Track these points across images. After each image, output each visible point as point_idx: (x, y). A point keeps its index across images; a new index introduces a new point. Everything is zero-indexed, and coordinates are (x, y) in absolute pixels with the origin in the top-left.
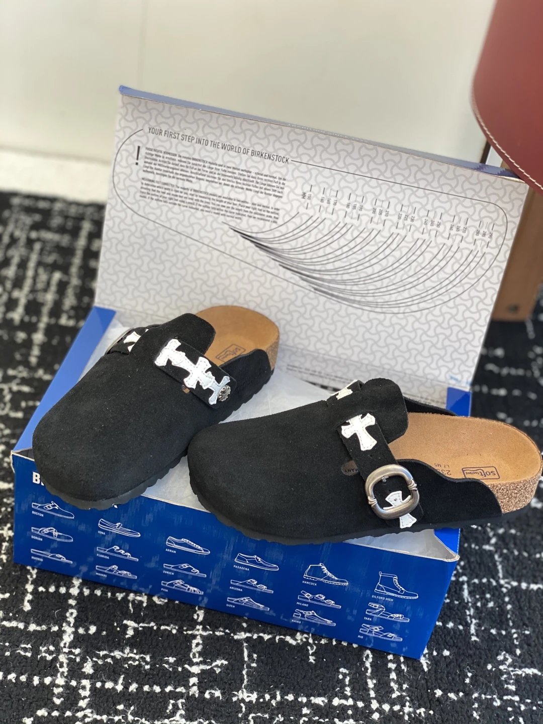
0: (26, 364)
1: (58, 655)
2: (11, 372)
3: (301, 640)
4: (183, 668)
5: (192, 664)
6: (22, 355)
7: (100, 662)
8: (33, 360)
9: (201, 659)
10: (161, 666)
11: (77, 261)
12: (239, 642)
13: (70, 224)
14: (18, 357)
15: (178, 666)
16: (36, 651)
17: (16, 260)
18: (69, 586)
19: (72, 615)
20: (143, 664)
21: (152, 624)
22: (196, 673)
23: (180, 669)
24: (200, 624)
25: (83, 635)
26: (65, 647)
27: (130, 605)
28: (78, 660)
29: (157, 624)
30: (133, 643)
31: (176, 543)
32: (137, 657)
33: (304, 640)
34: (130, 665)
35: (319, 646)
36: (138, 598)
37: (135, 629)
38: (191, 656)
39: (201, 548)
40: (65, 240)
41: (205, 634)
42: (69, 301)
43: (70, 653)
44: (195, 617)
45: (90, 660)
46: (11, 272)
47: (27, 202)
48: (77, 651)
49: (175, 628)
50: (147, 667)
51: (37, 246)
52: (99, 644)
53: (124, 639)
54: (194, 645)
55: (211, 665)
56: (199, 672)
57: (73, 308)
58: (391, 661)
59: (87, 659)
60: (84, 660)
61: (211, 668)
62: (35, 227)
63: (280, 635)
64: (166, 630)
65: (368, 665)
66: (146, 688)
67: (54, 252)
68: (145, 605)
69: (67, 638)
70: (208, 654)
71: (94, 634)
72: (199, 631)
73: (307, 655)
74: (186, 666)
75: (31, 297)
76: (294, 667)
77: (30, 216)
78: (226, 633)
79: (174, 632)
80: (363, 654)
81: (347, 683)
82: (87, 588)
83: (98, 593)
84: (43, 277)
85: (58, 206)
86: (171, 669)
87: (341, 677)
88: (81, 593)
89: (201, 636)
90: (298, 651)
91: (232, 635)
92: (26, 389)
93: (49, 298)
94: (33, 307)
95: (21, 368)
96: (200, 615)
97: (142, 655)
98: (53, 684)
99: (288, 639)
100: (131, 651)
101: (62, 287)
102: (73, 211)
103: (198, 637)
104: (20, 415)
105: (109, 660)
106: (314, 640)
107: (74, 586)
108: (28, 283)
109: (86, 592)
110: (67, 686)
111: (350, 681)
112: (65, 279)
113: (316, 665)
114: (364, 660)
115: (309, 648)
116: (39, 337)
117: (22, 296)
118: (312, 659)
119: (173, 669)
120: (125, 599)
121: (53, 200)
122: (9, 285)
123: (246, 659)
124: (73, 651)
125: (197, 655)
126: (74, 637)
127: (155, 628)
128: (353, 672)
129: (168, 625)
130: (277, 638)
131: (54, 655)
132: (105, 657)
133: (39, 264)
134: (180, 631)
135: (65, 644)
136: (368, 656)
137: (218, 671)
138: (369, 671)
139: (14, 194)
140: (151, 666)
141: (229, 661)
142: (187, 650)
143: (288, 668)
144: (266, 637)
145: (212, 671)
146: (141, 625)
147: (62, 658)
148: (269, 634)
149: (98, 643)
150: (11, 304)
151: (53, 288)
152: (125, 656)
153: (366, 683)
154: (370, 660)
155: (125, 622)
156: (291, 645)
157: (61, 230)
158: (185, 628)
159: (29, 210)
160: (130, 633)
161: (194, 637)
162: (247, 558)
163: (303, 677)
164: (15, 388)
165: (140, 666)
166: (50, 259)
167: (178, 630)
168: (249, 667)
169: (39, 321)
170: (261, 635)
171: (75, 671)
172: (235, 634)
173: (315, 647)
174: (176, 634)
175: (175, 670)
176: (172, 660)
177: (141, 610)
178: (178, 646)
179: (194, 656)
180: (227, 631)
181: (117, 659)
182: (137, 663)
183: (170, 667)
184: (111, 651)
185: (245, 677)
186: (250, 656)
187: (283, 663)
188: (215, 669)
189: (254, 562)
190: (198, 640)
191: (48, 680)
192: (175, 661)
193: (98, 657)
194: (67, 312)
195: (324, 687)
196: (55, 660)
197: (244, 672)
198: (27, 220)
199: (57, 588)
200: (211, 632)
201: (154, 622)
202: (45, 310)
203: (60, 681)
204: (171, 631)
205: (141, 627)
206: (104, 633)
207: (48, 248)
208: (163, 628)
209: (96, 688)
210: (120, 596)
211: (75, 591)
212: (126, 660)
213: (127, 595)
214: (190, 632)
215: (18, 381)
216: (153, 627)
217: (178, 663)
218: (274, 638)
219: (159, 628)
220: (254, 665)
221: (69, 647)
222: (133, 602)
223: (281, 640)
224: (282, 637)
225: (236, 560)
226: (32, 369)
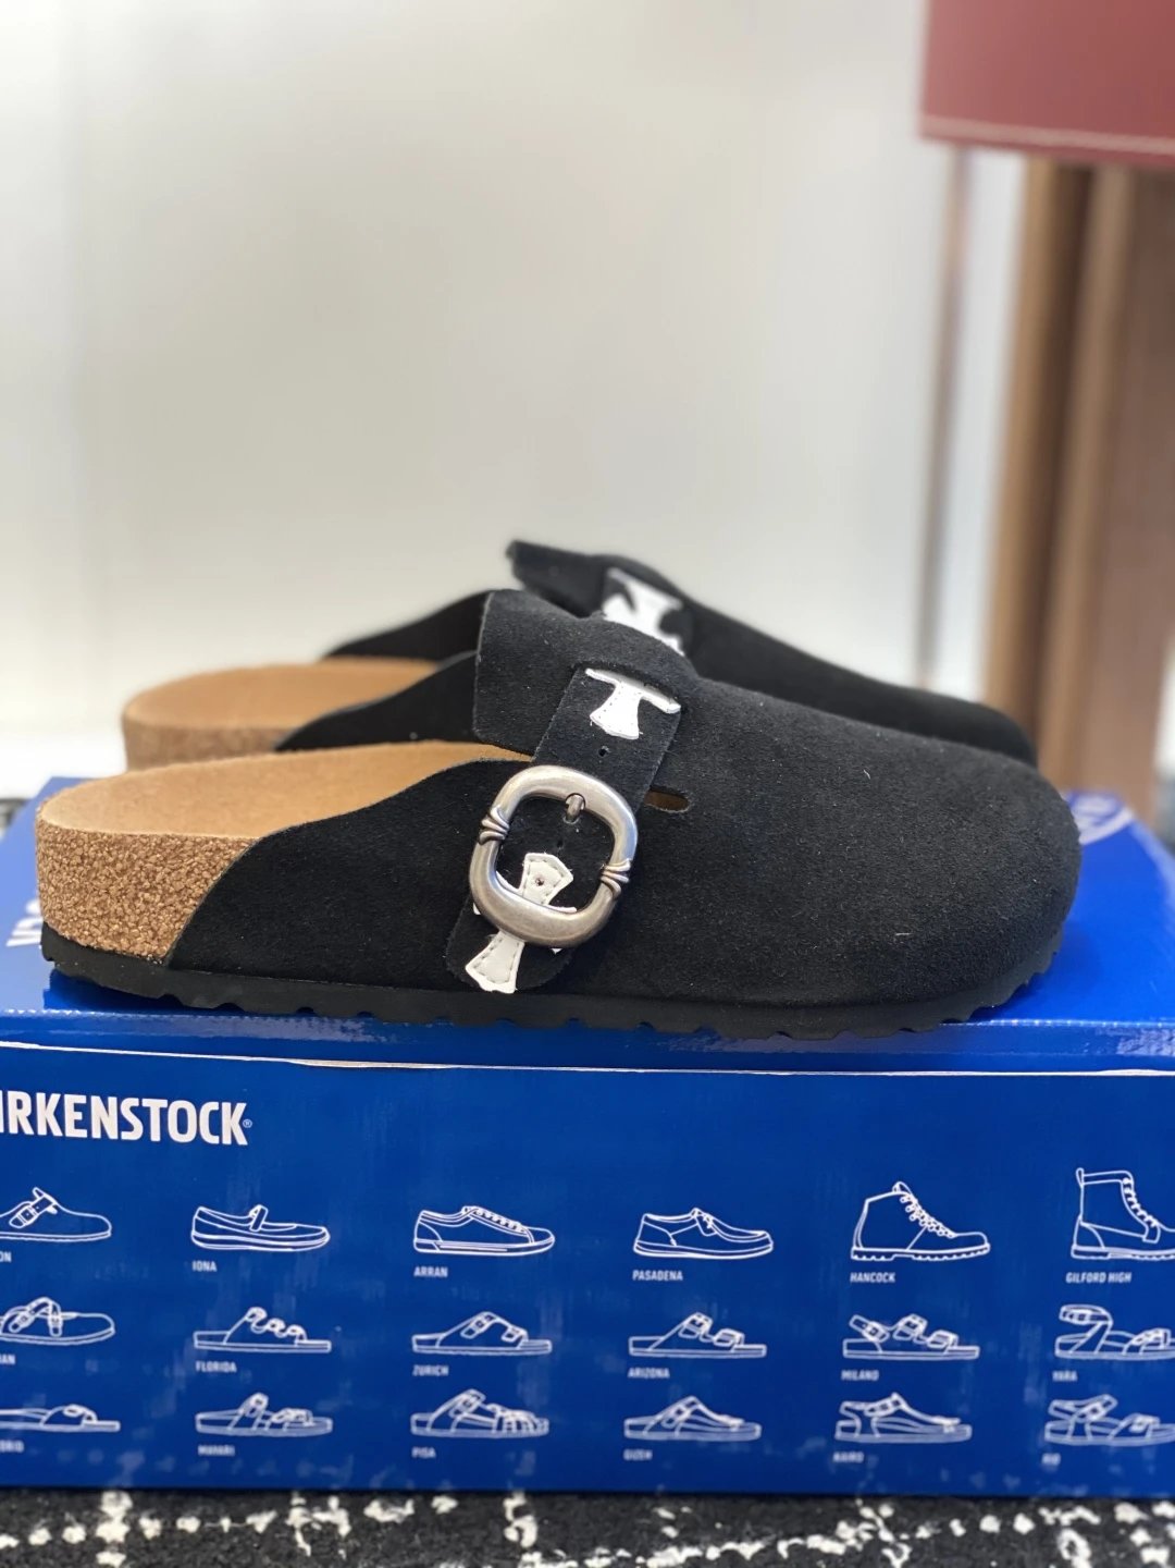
3: (858, 1538)
18: (92, 1517)
24: (534, 1548)
27: (299, 1537)
31: (447, 1233)
33: (867, 1537)
35: (918, 1547)
36: (322, 1517)
39: (520, 1228)
44: (512, 1535)
58: (1146, 1545)
63: (788, 1537)
68: (344, 1529)
72: (534, 1565)
78: (621, 1559)
80: (1056, 1542)
82: (152, 1517)
83: (189, 1524)
88: (135, 1532)
91: (640, 1559)
96: (525, 1531)
106: (896, 1532)
107: (108, 1519)
109: (151, 1527)
114: (1066, 1555)
115: (888, 1552)
120: (278, 1526)
130: (782, 1546)
136: (1072, 1547)
144: (748, 1550)
148: (754, 1539)
154: (1084, 1554)
156: (829, 1558)
162: (672, 1227)
170: (730, 1546)
172: (648, 1557)
173: (906, 1550)
177: (335, 1544)
180: (622, 1553)
189: (692, 1238)
199: (57, 1529)
200: (572, 1564)
210: (261, 1522)
211: (113, 1531)
213: (282, 1516)
218: (773, 1547)
222: (307, 1530)
223: (791, 1549)
224: (797, 1541)
225: (638, 1248)
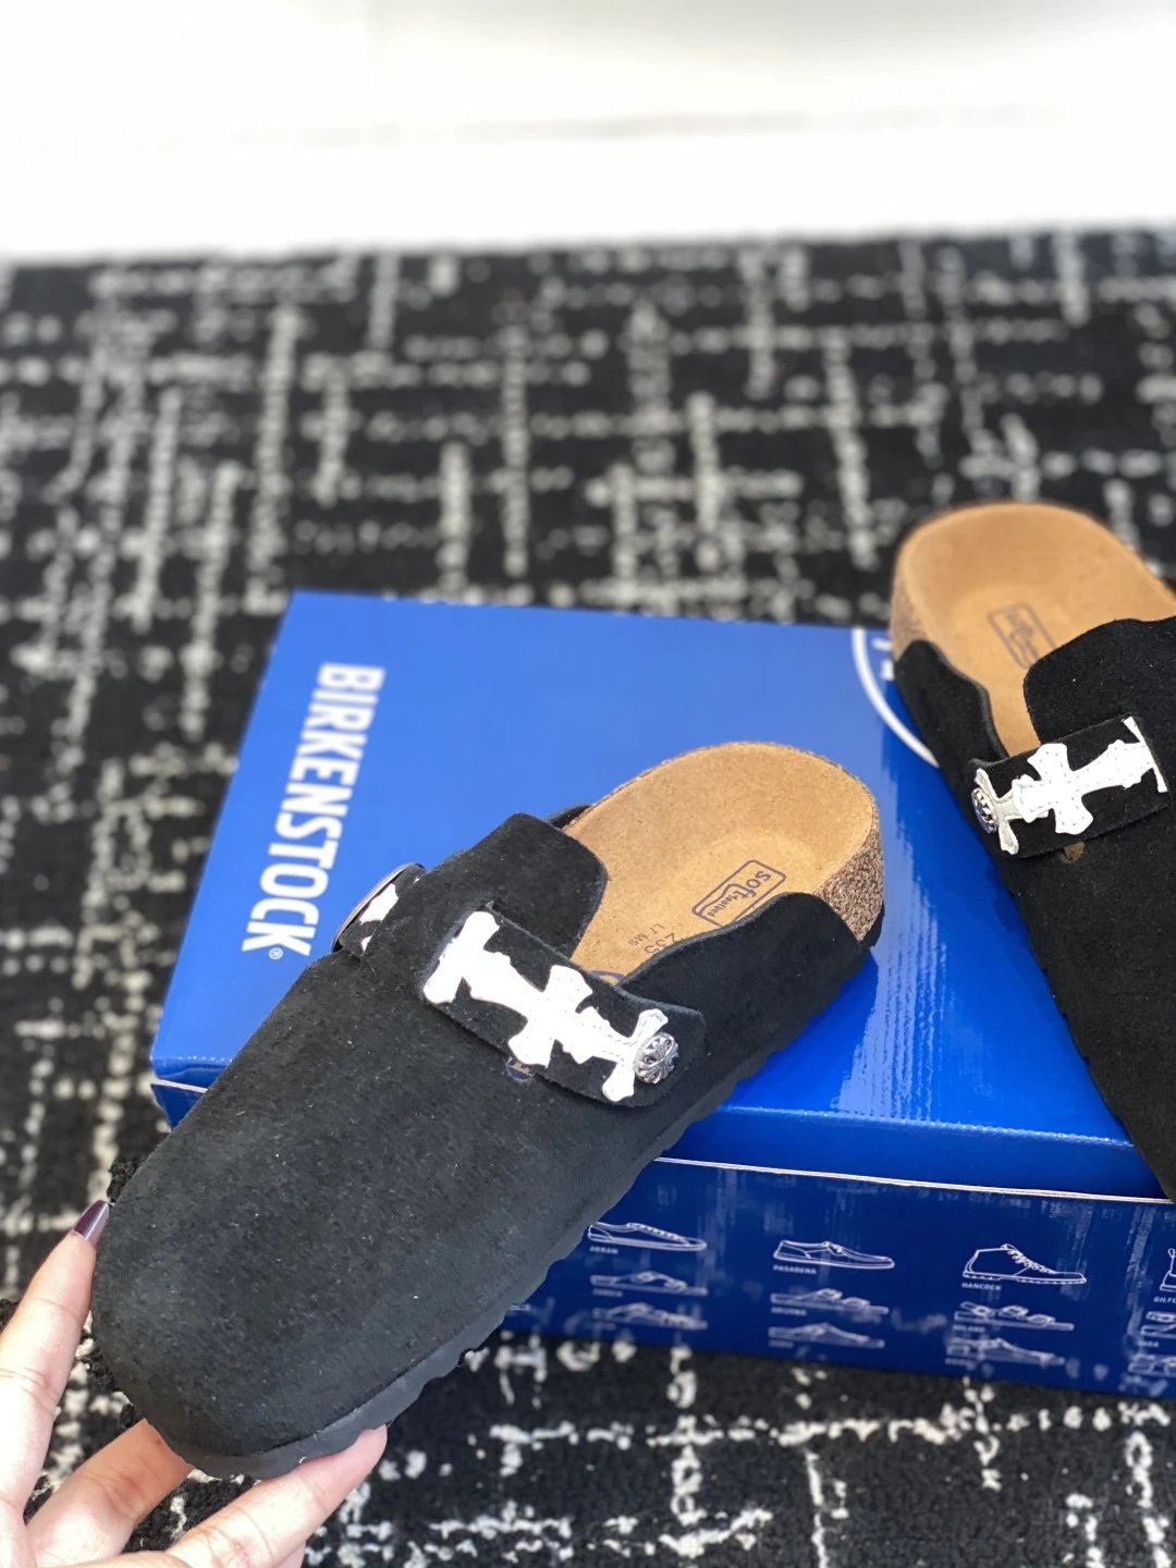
0: (175, 735)
1: (336, 1548)
2: (142, 766)
3: (957, 1426)
4: (659, 1545)
5: (678, 1531)
6: (163, 712)
7: (445, 1555)
8: (192, 723)
9: (702, 1513)
10: (600, 1546)
11: (272, 426)
12: (793, 1455)
13: (246, 325)
14: (154, 719)
15: (643, 1541)
17: (122, 451)
20: (556, 1545)
21: (566, 1429)
22: (693, 1556)
23: (650, 1549)
24: (688, 1412)
25: (393, 1484)
26: (351, 1521)
27: (504, 1382)
28: (388, 1554)
29: (577, 1430)
30: (524, 1489)
31: (615, 1234)
32: (537, 1528)
33: (965, 1426)
34: (521, 1554)
35: (1007, 1438)
36: (523, 1359)
37: (525, 1450)
38: (675, 1507)
39: (682, 1238)
40: (234, 372)
41: (704, 1439)
42: (265, 544)
43: (368, 1538)
44: (673, 1394)
45: (417, 1552)
46: (113, 485)
47: (138, 284)
48: (384, 1530)
49: (624, 1434)
50: (566, 1553)
51: (171, 402)
52: (438, 1504)
53: (498, 1479)
54: (677, 1476)
55: (728, 1527)
56: (701, 1551)
57: (278, 560)
59: (410, 1551)
60: (402, 1554)
61: (732, 1537)
62: (164, 347)
63: (900, 1416)
64: (601, 1442)
65: (1141, 1475)
67: (213, 409)
68: (541, 1375)
70: (718, 1499)
71: (422, 1476)
72: (687, 1433)
73: (977, 1468)
74: (666, 1539)
75: (172, 546)
76: (946, 1505)
77: (144, 319)
78: (759, 1433)
79: (624, 1443)
80: (1124, 1446)
81: (1092, 1537)
84: (194, 484)
85: (211, 280)
86: (627, 1553)
87: (1072, 1520)
89: (696, 1448)
90: (953, 1461)
91: (774, 1433)
92: (182, 807)
93: (214, 541)
94: (178, 575)
95: (166, 750)
96: (685, 1389)
97: (549, 1522)
99: (922, 1427)
100: (520, 1514)
101: (244, 502)
102: (249, 287)
103: (688, 1452)
104: (173, 882)
105: (466, 1547)
106: (991, 1421)
108: (157, 511)
111: (1099, 1532)
112: (250, 484)
113: (1002, 1496)
114: (1130, 1461)
115: (979, 1446)
116: (199, 656)
117: (147, 547)
118: (991, 1479)
119: (634, 1550)
120: (488, 1365)
121: (193, 265)
122: (112, 520)
123: (818, 1498)
124: (373, 1529)
125: (690, 1503)
126: (373, 1492)
127: (574, 1439)
128: (1104, 1501)
129: (606, 1427)
130: (894, 1427)
131: (327, 1550)
132: (456, 1537)
133: (184, 450)
134: (639, 1439)
135: (351, 1514)
136: (1137, 1453)
137: (748, 1541)
138: (1148, 1492)
139: (97, 267)
140: (575, 1548)
141: (773, 1511)
142: (661, 1491)
143: (931, 1510)
144: (864, 1429)
145: (732, 1545)
146: (539, 1434)
147: (349, 1555)
148: (871, 1417)
149: (433, 1501)
150: (124, 575)
151: (222, 512)
152: (506, 1528)
153: (1142, 1530)
154: (1147, 1460)
155: (498, 1431)
156: (930, 1445)
157: (227, 345)
158: (650, 1429)
159: (140, 304)
160: (512, 1461)
161: (676, 1451)
163: (972, 1532)
164: (156, 807)
165: (545, 1553)
166: (209, 429)
167: (633, 1439)
168: (828, 1520)
169: (195, 611)
170: (851, 1424)
172: (782, 1430)
173: (995, 1444)
174: (629, 1451)
175: (639, 1556)
176: (626, 1525)
177: (532, 1394)
178: (639, 1483)
179: (683, 1508)
180: (761, 1424)
181: (487, 1541)
182: (537, 1545)
183: (624, 1547)
184: (468, 1520)
185: (821, 1551)
186: (827, 1490)
187: (915, 1499)
188: (741, 1537)
190: (688, 1460)
192: (636, 1529)
193: (438, 1540)
194: (260, 574)
195: (1031, 1556)
197: (817, 1538)
198: (139, 332)
200: (719, 1434)
201: (571, 1421)
202: (209, 577)
204: (613, 1445)
205: (539, 1440)
206: (446, 1469)
207: (198, 404)
208: (594, 1435)
210: (475, 1359)
212: (509, 1539)
213: (493, 1354)
214: (664, 1440)
215: (156, 789)
216: (565, 1439)
217: (644, 1532)
218: (885, 1428)
219: (583, 1439)
220: (841, 1513)
221: (364, 1522)
222: (511, 1370)
223: (902, 1432)
224: (906, 1424)
226: (192, 748)
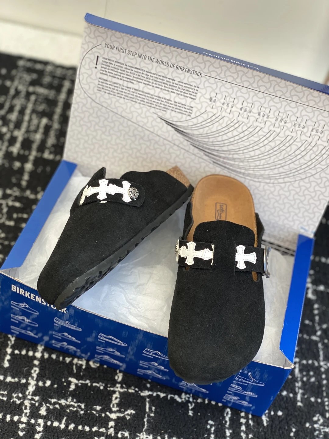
0: (19, 185)
1: (24, 400)
2: (9, 192)
3: (185, 399)
4: (106, 414)
5: (111, 412)
6: (17, 179)
7: (51, 407)
8: (24, 183)
9: (118, 409)
10: (91, 412)
11: (58, 110)
12: (144, 398)
13: (56, 82)
14: (14, 180)
15: (102, 413)
16: (10, 397)
17: (17, 108)
18: (35, 350)
19: (35, 372)
20: (80, 410)
21: (88, 381)
22: (114, 419)
23: (103, 415)
24: (119, 383)
25: (41, 387)
26: (29, 395)
27: (74, 367)
28: (37, 404)
29: (91, 382)
30: (75, 395)
31: (105, 338)
32: (76, 405)
33: (187, 399)
34: (71, 411)
35: (196, 403)
36: (80, 362)
37: (76, 385)
38: (111, 406)
39: (122, 342)
40: (51, 94)
41: (122, 390)
42: (51, 141)
43: (32, 399)
44: (116, 378)
45: (44, 405)
46: (13, 117)
47: (29, 64)
48: (37, 398)
49: (102, 385)
50: (82, 412)
51: (33, 98)
52: (52, 394)
53: (68, 391)
54: (114, 398)
55: (124, 413)
56: (116, 418)
57: (53, 146)
58: (243, 417)
59: (43, 405)
60: (41, 405)
61: (124, 416)
62: (33, 83)
63: (171, 394)
64: (96, 386)
65: (227, 419)
66: (80, 428)
67: (43, 102)
68: (84, 367)
69: (31, 389)
70: (123, 405)
71: (49, 386)
72: (118, 388)
73: (188, 410)
74: (108, 413)
75: (26, 136)
76: (178, 417)
77: (30, 75)
78: (136, 391)
79: (102, 388)
80: (225, 411)
81: (212, 431)
82: (47, 353)
83: (54, 356)
84: (35, 121)
85: (49, 68)
86: (97, 415)
87: (208, 427)
88: (43, 356)
89: (120, 392)
90: (182, 407)
91: (140, 392)
92: (17, 204)
93: (38, 137)
94: (27, 144)
95: (15, 189)
96: (119, 377)
97: (79, 404)
98: (20, 422)
99: (176, 397)
100: (72, 401)
101: (47, 129)
102: (59, 72)
103: (117, 393)
104: (12, 223)
105: (57, 406)
106: (193, 399)
107: (38, 351)
108: (24, 125)
109: (46, 356)
110: (28, 423)
111: (214, 430)
112: (50, 124)
113: (193, 417)
114: (225, 415)
115: (190, 405)
116: (29, 166)
117: (20, 135)
118: (191, 413)
119: (99, 415)
120: (71, 363)
121: (46, 63)
122: (12, 126)
123: (147, 410)
124: (34, 398)
125: (115, 405)
126: (36, 388)
127: (89, 384)
128: (217, 423)
129: (98, 383)
130: (169, 396)
131: (21, 401)
132: (55, 403)
133: (34, 111)
134: (105, 387)
135: (29, 393)
136: (227, 413)
137: (128, 418)
138: (228, 423)
139: (20, 58)
140: (85, 411)
141: (136, 411)
142: (109, 401)
143: (175, 418)
144: (162, 395)
145: (124, 418)
146: (81, 381)
147: (27, 403)
148: (164, 393)
149: (51, 393)
150: (12, 141)
151: (41, 130)
152: (68, 403)
153: (225, 432)
154: (229, 416)
155: (70, 379)
156: (177, 402)
157: (50, 86)
158: (109, 386)
159: (29, 70)
160: (73, 387)
161: (114, 392)
162: (152, 352)
163: (184, 425)
164: (10, 203)
165: (77, 411)
166: (41, 107)
167: (104, 387)
168: (149, 416)
169: (30, 154)
170: (159, 393)
171: (35, 413)
172: (142, 392)
173: (193, 405)
174: (103, 390)
175: (100, 416)
176: (98, 408)
177: (81, 371)
178: (103, 398)
179: (113, 406)
180: (137, 389)
181: (63, 406)
182: (75, 409)
183: (97, 413)
184: (59, 400)
185: (146, 423)
186: (150, 408)
187: (171, 414)
188: (126, 416)
189: (156, 354)
190: (117, 395)
191: (16, 418)
192: (101, 409)
193: (50, 403)
194: (49, 148)
195: (197, 434)
196: (22, 404)
197: (145, 420)
198: (28, 78)
199: (27, 351)
200: (126, 390)
201: (89, 380)
202: (35, 146)
203: (24, 419)
204: (99, 388)
205: (80, 383)
206: (56, 386)
207: (40, 100)
208: (94, 384)
209: (47, 425)
210: (68, 360)
211: (38, 355)
212: (68, 406)
213: (73, 360)
214: (112, 389)
215: (11, 198)
216: (87, 384)
217: (102, 411)
218: (167, 396)
219: (92, 385)
220: (152, 415)
221: (32, 395)
222: (76, 364)
223: (171, 397)
224: (172, 396)
225: (144, 351)
226: (23, 190)
